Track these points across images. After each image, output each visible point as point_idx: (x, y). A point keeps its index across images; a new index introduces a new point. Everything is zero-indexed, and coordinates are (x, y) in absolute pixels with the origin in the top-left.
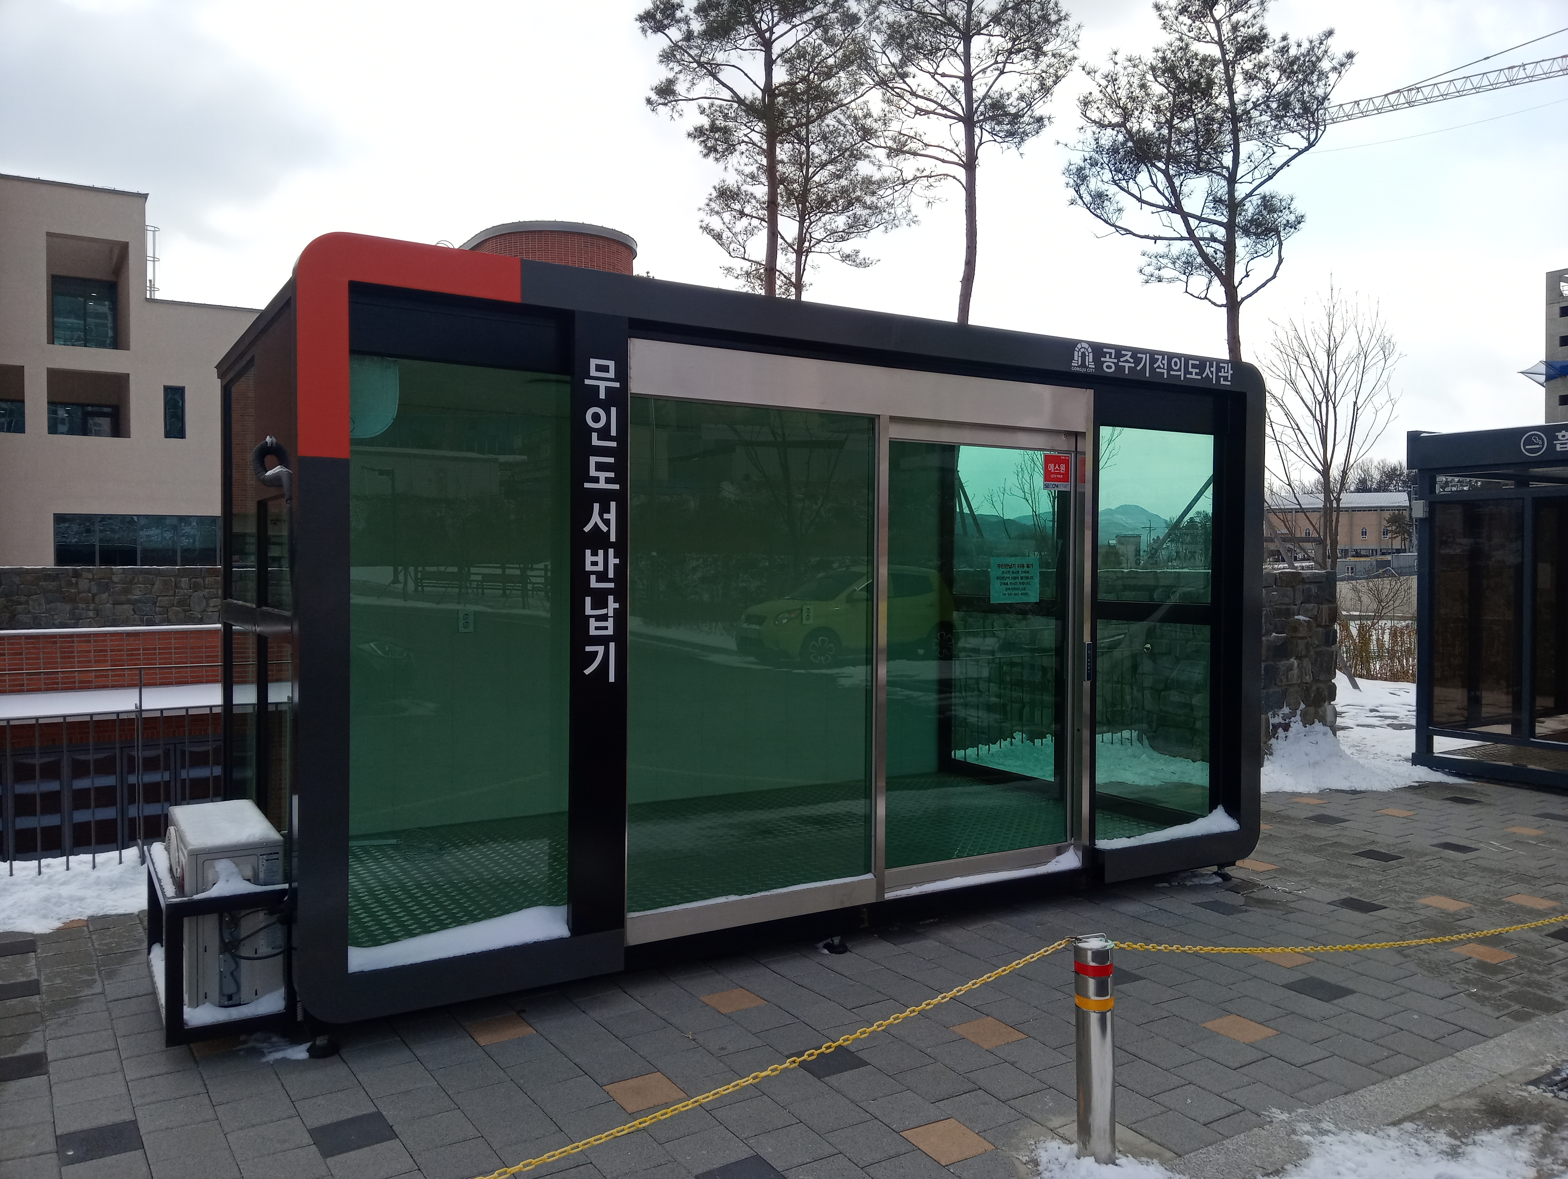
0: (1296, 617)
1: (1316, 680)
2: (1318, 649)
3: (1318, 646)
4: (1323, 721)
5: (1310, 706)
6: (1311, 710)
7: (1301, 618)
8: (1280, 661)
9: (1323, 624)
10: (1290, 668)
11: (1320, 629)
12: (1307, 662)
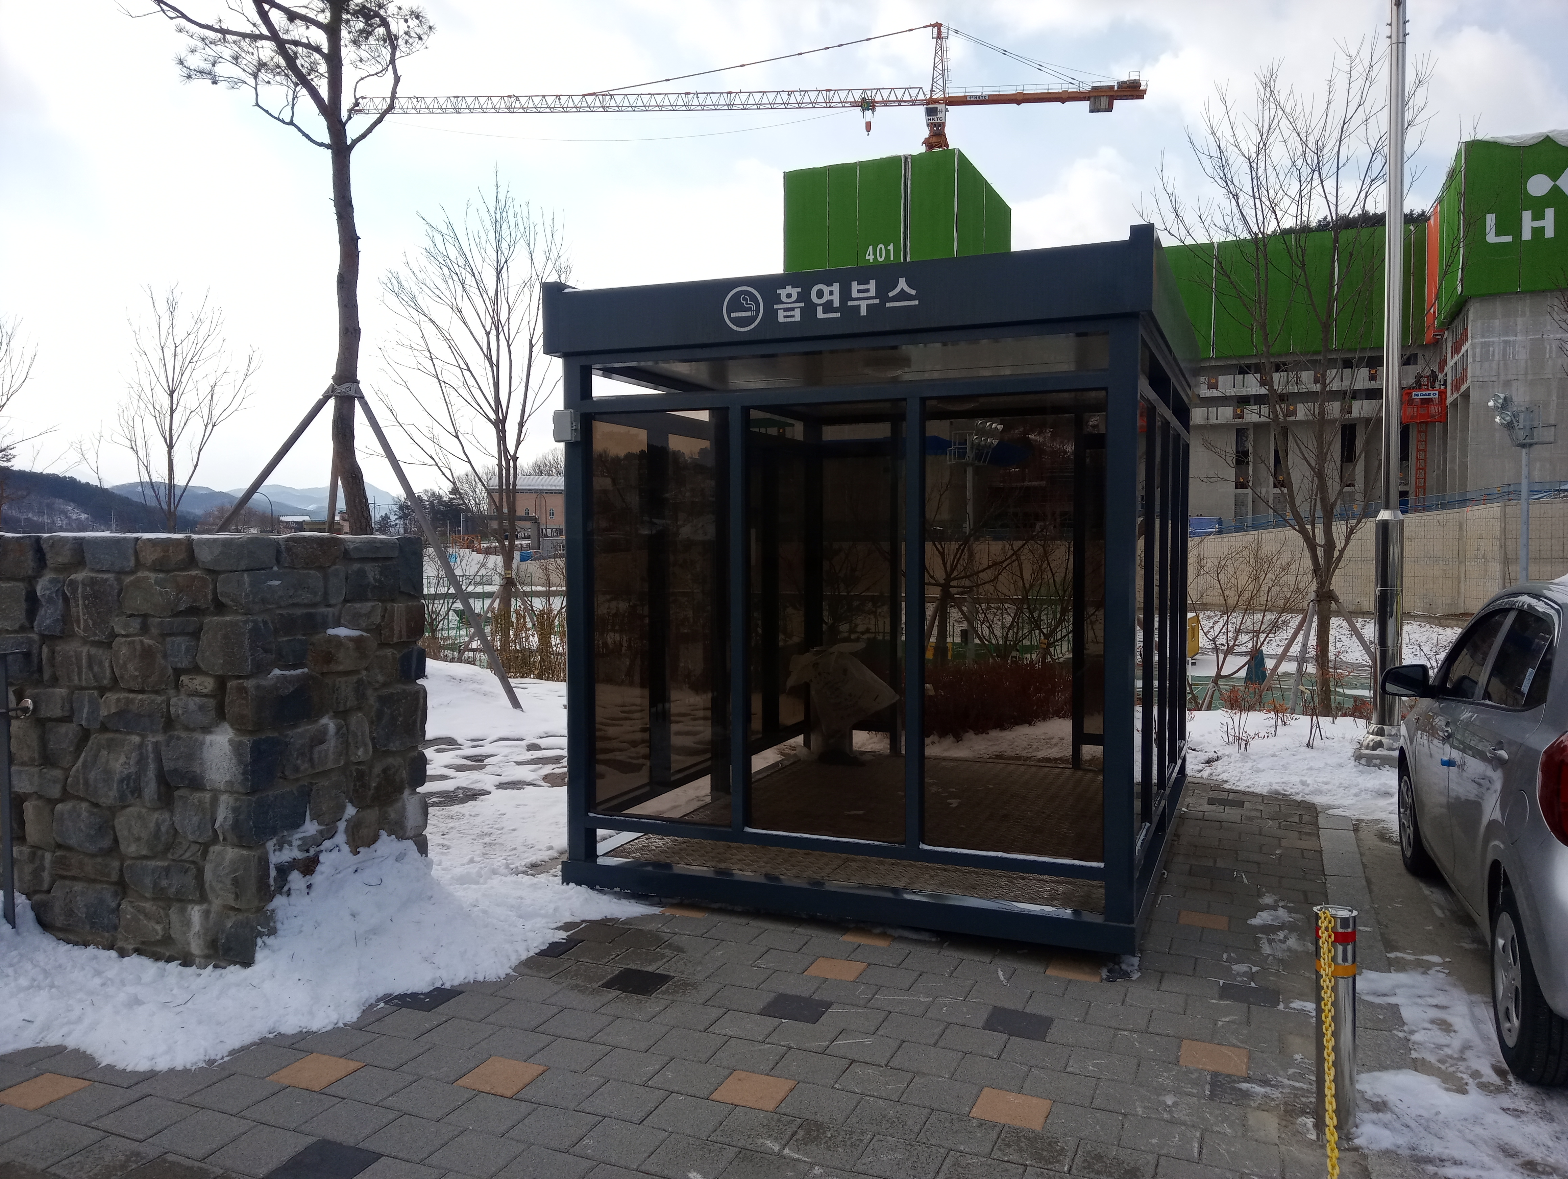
0: (331, 632)
1: (380, 752)
2: (386, 691)
3: (385, 685)
4: (398, 830)
5: (369, 807)
6: (372, 815)
7: (342, 632)
8: (295, 726)
9: (395, 640)
10: (320, 738)
11: (389, 652)
12: (359, 722)
